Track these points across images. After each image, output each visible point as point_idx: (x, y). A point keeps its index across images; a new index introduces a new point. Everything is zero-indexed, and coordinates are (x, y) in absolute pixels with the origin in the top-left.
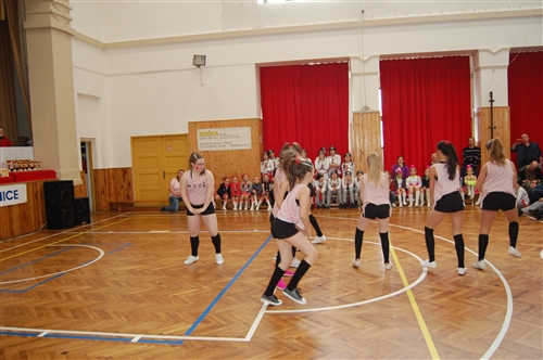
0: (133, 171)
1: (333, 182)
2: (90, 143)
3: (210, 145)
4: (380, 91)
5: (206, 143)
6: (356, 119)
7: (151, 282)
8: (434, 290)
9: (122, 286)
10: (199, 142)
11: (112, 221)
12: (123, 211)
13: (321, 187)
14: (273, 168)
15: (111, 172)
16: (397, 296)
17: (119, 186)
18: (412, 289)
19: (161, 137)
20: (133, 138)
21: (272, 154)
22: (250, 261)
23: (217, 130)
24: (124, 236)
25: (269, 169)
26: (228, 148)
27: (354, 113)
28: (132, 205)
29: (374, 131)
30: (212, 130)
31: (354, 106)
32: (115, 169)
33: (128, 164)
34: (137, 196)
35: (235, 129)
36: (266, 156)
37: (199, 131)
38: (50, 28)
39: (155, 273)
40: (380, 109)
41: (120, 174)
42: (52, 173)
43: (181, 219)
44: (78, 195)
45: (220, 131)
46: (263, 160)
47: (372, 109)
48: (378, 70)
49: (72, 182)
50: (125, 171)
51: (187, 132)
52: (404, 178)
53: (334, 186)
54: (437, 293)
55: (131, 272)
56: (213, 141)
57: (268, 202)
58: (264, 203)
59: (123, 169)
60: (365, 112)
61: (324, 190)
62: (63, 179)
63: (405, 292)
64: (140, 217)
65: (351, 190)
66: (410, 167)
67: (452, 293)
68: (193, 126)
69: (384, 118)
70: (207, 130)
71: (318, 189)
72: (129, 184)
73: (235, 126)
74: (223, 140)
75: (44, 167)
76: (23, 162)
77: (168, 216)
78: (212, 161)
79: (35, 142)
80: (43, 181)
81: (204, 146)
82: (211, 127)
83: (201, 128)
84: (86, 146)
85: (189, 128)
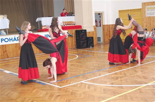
2: (102, 13)
3: (150, 14)
10: (146, 12)
19: (131, 10)
30: (152, 6)
32: (113, 25)
37: (147, 7)
42: (80, 27)
49: (86, 30)
51: (141, 8)
56: (152, 12)
62: (84, 28)
68: (144, 4)
70: (150, 7)
75: (77, 24)
76: (70, 22)
79: (75, 14)
80: (76, 30)
81: (148, 14)
82: (152, 5)
83: (147, 5)
84: (101, 15)
85: (142, 6)
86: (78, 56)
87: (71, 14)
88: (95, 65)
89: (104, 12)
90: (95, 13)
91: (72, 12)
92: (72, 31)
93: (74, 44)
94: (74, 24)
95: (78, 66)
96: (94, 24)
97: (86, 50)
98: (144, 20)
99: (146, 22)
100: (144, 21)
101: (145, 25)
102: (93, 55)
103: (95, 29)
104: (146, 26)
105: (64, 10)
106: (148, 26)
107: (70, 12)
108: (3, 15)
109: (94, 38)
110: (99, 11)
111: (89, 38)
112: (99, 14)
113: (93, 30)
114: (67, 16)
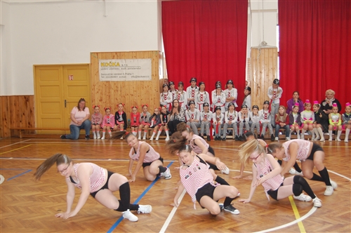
0: (35, 99)
1: (230, 114)
3: (111, 75)
4: (278, 27)
5: (107, 73)
6: (254, 55)
7: (51, 208)
8: (324, 223)
9: (21, 212)
10: (101, 72)
11: (12, 147)
12: (24, 138)
13: (218, 119)
14: (171, 100)
15: (13, 99)
16: (289, 227)
17: (21, 113)
18: (304, 222)
19: (64, 66)
20: (36, 67)
21: (173, 86)
22: (147, 190)
23: (119, 61)
24: (24, 163)
25: (168, 101)
26: (129, 78)
27: (252, 49)
28: (33, 132)
29: (271, 67)
30: (113, 61)
31: (253, 41)
32: (18, 96)
33: (30, 91)
34: (39, 123)
35: (136, 60)
36: (166, 88)
37: (101, 61)
39: (54, 200)
40: (278, 46)
41: (22, 101)
43: (81, 147)
45: (122, 62)
46: (162, 91)
47: (270, 44)
48: (277, 8)
50: (27, 99)
51: (89, 62)
52: (299, 113)
53: (231, 118)
54: (327, 226)
55: (31, 198)
56: (114, 72)
57: (167, 132)
58: (163, 134)
59: (25, 97)
60: (263, 48)
61: (221, 122)
63: (296, 225)
64: (40, 144)
65: (247, 123)
66: (305, 101)
67: (342, 226)
68: (95, 56)
69: (281, 54)
70: (108, 61)
71: (215, 120)
72: (31, 111)
73: (136, 57)
74: (124, 71)
77: (68, 143)
78: (112, 91)
81: (105, 76)
82: (113, 58)
83: (102, 59)
85: (91, 58)
98: (96, 87)
99: (100, 92)
100: (96, 91)
101: (97, 97)
104: (101, 100)
106: (104, 101)
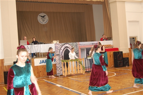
2: (136, 38)
38: (116, 1)
42: (117, 49)
44: (124, 56)
49: (122, 52)
62: (120, 50)
75: (115, 47)
76: (109, 45)
79: (113, 39)
80: (113, 51)
84: (135, 39)
86: (115, 74)
87: (110, 38)
88: (131, 82)
89: (137, 36)
90: (130, 38)
91: (110, 37)
92: (111, 53)
93: (112, 64)
94: (112, 47)
95: (116, 82)
96: (129, 47)
97: (122, 69)
102: (129, 73)
103: (130, 51)
105: (103, 35)
107: (108, 37)
108: (56, 40)
109: (129, 58)
110: (133, 35)
111: (125, 58)
112: (133, 38)
113: (128, 51)
114: (106, 40)
